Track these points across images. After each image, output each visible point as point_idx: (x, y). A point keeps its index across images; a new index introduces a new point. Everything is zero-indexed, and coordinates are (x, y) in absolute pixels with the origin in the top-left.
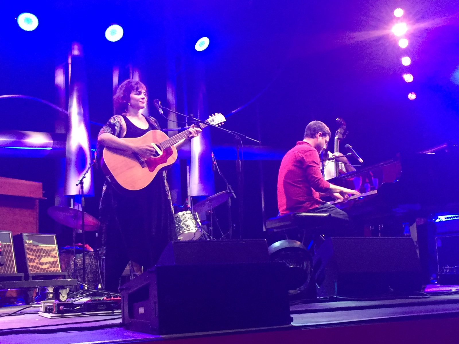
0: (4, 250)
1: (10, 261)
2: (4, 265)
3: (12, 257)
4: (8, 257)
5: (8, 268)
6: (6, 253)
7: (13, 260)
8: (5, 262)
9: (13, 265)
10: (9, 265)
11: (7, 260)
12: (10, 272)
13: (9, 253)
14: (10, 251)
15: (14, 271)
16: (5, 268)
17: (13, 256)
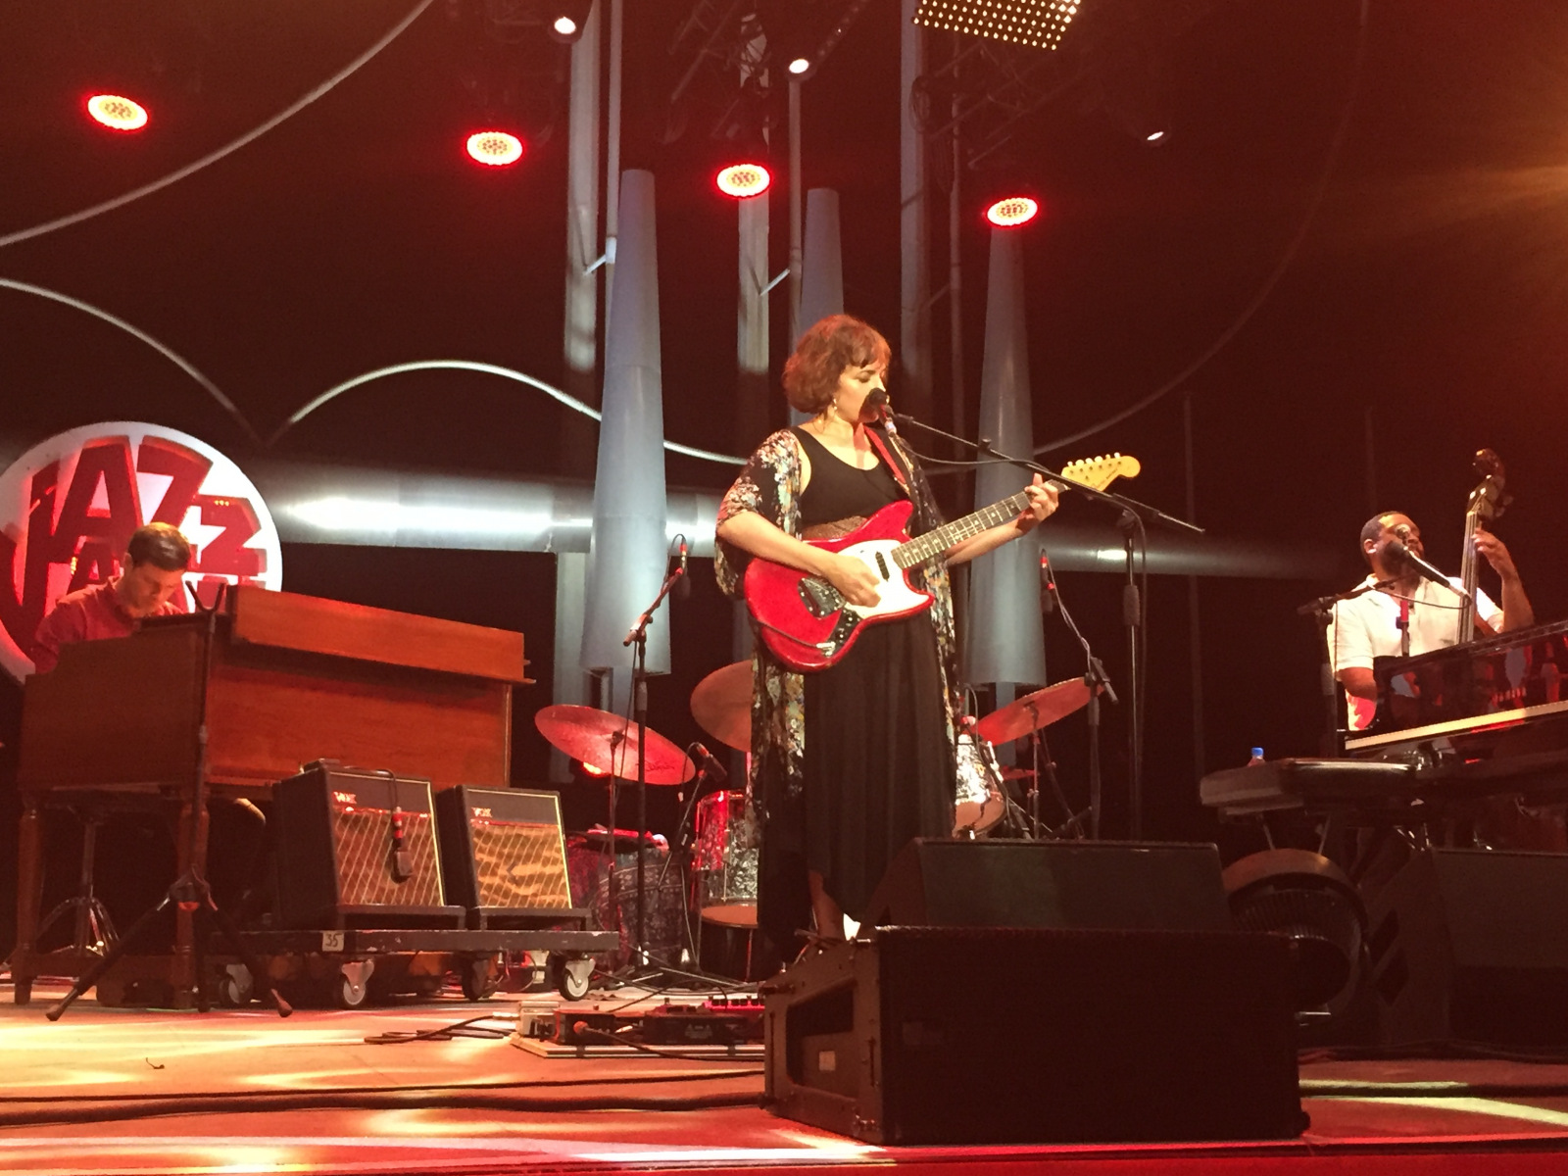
0: (409, 836)
1: (426, 869)
2: (409, 879)
3: (431, 856)
4: (421, 856)
5: (420, 888)
6: (414, 846)
7: (435, 867)
8: (410, 871)
9: (433, 880)
10: (424, 879)
11: (417, 865)
12: (426, 900)
13: (424, 844)
14: (428, 837)
15: (436, 899)
16: (411, 888)
17: (434, 852)
